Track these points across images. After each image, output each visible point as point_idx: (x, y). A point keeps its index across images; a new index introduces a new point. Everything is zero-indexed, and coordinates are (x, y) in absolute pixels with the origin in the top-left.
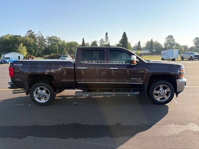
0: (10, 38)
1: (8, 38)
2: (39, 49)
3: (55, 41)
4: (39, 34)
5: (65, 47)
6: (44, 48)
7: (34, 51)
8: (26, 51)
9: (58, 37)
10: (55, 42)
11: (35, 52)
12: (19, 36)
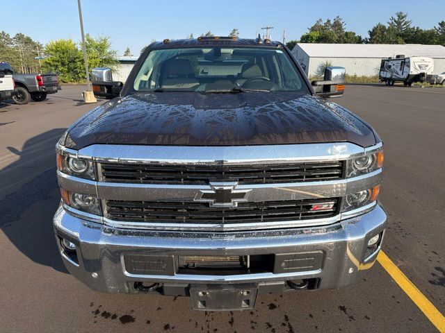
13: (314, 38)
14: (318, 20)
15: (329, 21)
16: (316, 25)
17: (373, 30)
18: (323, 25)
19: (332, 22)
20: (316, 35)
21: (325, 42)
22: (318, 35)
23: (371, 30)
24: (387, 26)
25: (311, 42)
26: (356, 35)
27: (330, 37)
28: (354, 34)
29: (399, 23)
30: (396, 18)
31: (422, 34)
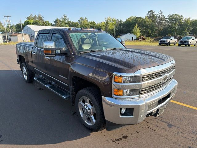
0: (132, 20)
1: (131, 21)
2: (156, 30)
3: (176, 19)
4: (159, 14)
5: (187, 26)
6: (161, 28)
7: (150, 32)
8: (140, 32)
9: (180, 15)
10: (175, 21)
11: (152, 33)
12: (140, 18)
13: (31, 23)
14: (31, 14)
15: (35, 15)
16: (30, 17)
17: (56, 21)
18: (33, 17)
19: (37, 16)
20: (32, 21)
21: (37, 25)
22: (33, 21)
23: (55, 21)
24: (61, 20)
25: (30, 25)
26: (50, 23)
27: (39, 23)
28: (49, 22)
29: (65, 19)
30: (63, 17)
31: (74, 24)
